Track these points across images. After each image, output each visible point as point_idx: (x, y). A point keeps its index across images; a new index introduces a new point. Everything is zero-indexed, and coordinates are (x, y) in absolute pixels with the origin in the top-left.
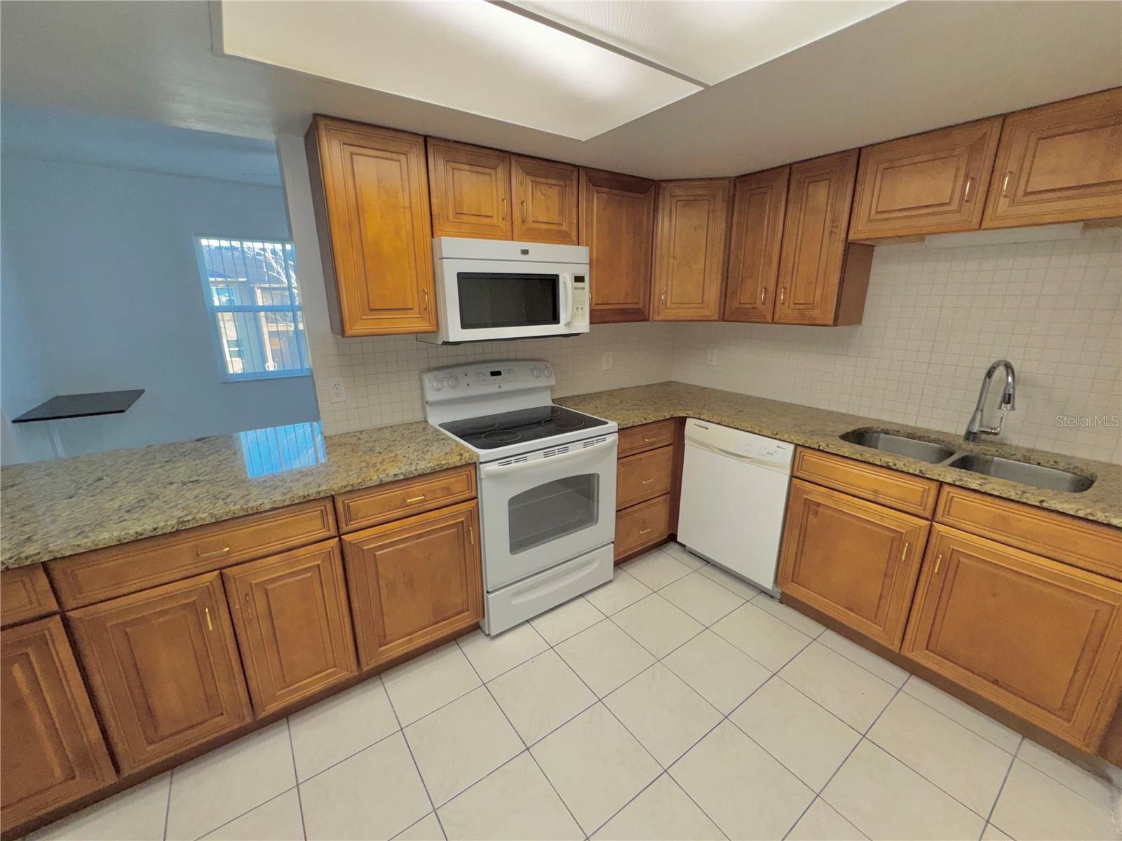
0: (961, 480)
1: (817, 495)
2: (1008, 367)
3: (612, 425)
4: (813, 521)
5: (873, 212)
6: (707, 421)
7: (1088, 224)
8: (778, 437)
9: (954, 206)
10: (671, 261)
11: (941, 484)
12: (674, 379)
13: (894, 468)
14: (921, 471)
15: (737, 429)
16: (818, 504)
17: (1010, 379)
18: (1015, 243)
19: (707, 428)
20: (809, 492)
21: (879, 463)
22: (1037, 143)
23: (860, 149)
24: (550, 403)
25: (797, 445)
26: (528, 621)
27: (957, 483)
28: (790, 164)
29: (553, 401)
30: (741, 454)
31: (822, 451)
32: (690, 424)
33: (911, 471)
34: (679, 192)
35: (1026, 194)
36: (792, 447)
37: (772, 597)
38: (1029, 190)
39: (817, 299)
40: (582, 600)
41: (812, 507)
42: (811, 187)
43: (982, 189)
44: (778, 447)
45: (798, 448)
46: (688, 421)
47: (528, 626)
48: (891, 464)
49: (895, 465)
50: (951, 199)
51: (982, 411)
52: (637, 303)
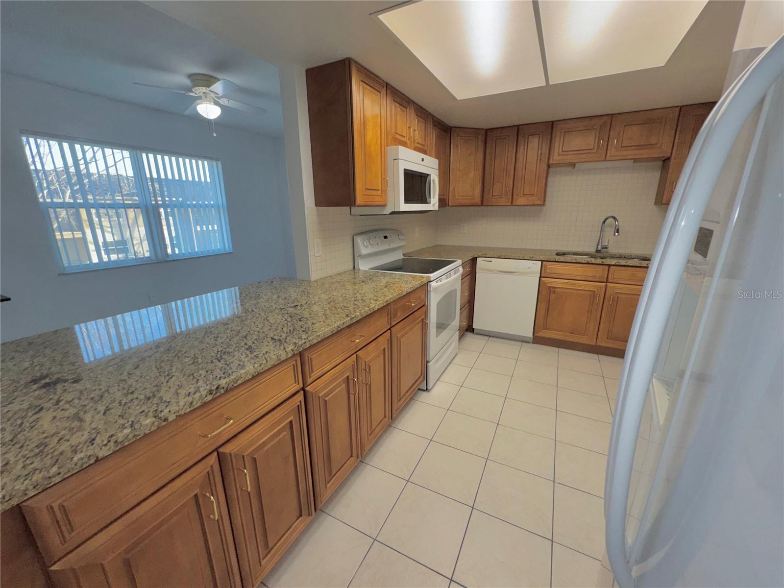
0: (618, 262)
1: (555, 283)
2: (614, 218)
3: (459, 262)
4: (553, 296)
5: (560, 151)
6: (491, 257)
7: (635, 160)
8: (533, 259)
9: (595, 150)
10: (458, 172)
11: (609, 265)
12: (439, 243)
13: (591, 262)
14: (602, 262)
15: (510, 259)
16: (555, 288)
17: (617, 223)
18: (607, 168)
19: (491, 261)
20: (551, 283)
21: (584, 262)
22: (624, 128)
23: (553, 122)
24: (402, 257)
25: (542, 261)
26: (438, 380)
27: (617, 264)
28: (518, 126)
29: (403, 255)
30: (513, 271)
31: (557, 262)
32: (480, 261)
33: (598, 263)
34: (461, 134)
35: (622, 147)
36: (540, 262)
37: (529, 342)
38: (623, 146)
39: (535, 192)
40: (451, 365)
41: (552, 290)
42: (530, 137)
43: (606, 144)
44: (533, 264)
45: (544, 263)
46: (478, 259)
47: (439, 382)
48: (589, 261)
49: (591, 261)
50: (594, 147)
51: (602, 239)
52: (444, 196)
